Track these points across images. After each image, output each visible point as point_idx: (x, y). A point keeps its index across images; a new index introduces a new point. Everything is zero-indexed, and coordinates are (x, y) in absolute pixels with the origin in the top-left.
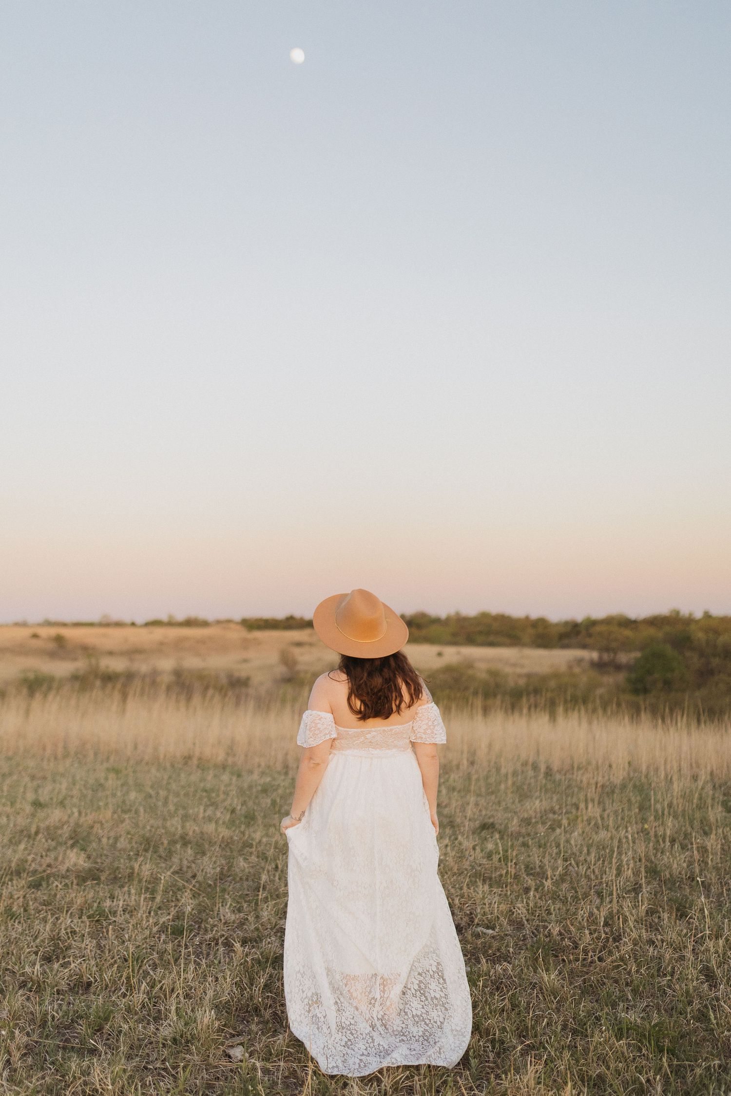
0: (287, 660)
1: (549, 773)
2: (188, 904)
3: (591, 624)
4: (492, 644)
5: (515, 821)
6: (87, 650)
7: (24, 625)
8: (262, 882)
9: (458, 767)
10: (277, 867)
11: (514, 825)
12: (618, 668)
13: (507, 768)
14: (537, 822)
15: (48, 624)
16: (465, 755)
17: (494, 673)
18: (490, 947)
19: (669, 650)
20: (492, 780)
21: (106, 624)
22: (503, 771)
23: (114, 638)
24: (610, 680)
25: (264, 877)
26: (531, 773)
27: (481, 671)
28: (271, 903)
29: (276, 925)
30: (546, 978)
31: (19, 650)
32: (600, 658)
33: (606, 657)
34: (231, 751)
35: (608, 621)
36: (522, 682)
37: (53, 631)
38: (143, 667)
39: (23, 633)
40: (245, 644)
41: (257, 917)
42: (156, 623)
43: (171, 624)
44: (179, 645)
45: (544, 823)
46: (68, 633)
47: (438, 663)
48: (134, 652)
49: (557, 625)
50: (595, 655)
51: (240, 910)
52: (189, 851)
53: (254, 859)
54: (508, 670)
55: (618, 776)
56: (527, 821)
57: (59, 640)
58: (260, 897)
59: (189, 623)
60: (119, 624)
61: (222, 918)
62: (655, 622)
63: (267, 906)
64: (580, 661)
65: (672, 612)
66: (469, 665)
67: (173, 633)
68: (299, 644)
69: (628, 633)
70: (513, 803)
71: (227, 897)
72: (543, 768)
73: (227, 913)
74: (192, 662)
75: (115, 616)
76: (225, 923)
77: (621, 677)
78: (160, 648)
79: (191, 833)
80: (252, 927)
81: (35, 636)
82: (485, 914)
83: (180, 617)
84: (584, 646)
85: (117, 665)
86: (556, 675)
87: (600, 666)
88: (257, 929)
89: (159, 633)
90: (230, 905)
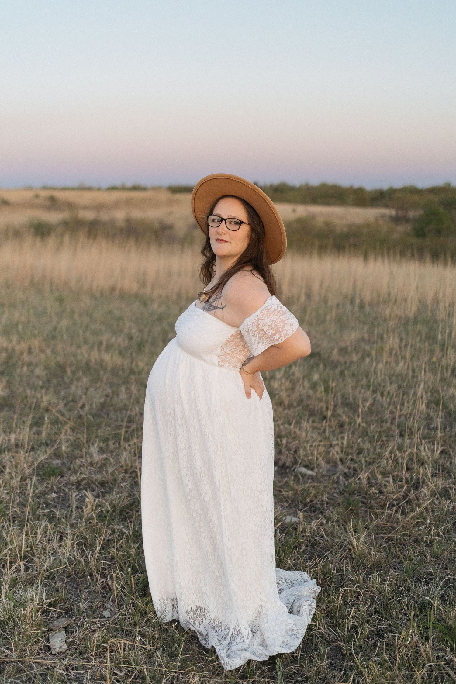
1: (362, 306)
3: (392, 191)
4: (328, 204)
5: (335, 351)
6: (70, 206)
7: (30, 188)
9: (298, 298)
11: (335, 355)
12: (407, 220)
13: (332, 301)
14: (352, 351)
15: (45, 188)
16: (303, 291)
17: (328, 224)
18: (308, 495)
19: (442, 210)
20: (321, 312)
21: (82, 188)
22: (330, 303)
23: (86, 198)
24: (401, 229)
26: (349, 307)
27: (320, 222)
30: (355, 542)
31: (28, 205)
32: (397, 214)
33: (400, 213)
34: (143, 284)
35: (404, 190)
36: (345, 230)
37: (48, 193)
38: (105, 216)
39: (29, 195)
40: (170, 203)
42: (113, 189)
43: (123, 188)
44: (128, 202)
45: (357, 353)
46: (59, 195)
47: (292, 217)
48: (99, 207)
49: (371, 192)
50: (393, 212)
54: (337, 221)
55: (412, 310)
56: (343, 351)
57: (52, 199)
59: (135, 188)
60: (90, 189)
62: (434, 191)
64: (383, 216)
65: (446, 184)
66: (312, 217)
67: (125, 195)
69: (416, 198)
70: (335, 333)
72: (357, 302)
73: (95, 452)
74: (137, 214)
75: (88, 184)
77: (409, 227)
78: (116, 205)
79: (93, 361)
81: (37, 196)
82: (306, 455)
83: (129, 184)
84: (387, 206)
85: (89, 215)
86: (368, 225)
87: (396, 220)
89: (115, 195)
90: (98, 444)
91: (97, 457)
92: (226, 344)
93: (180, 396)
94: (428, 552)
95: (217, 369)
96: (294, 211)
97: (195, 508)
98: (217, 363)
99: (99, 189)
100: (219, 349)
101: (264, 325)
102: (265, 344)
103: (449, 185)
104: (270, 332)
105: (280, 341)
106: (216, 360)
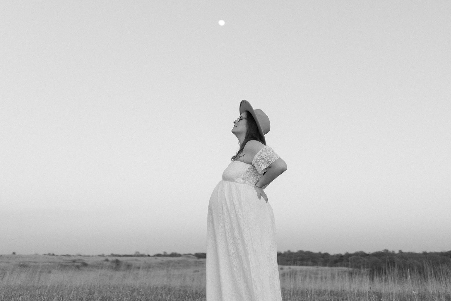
3: (348, 255)
7: (103, 256)
15: (113, 255)
37: (114, 258)
39: (102, 259)
40: (197, 264)
42: (159, 255)
43: (165, 255)
44: (168, 264)
46: (121, 259)
48: (148, 267)
49: (333, 256)
57: (117, 262)
59: (173, 255)
60: (142, 256)
62: (377, 255)
69: (365, 260)
75: (141, 253)
78: (160, 265)
81: (107, 260)
83: (169, 253)
92: (246, 173)
93: (225, 199)
95: (243, 185)
97: (235, 265)
98: (242, 182)
100: (243, 175)
101: (264, 156)
102: (265, 166)
103: (387, 251)
104: (266, 159)
105: (272, 162)
106: (241, 180)
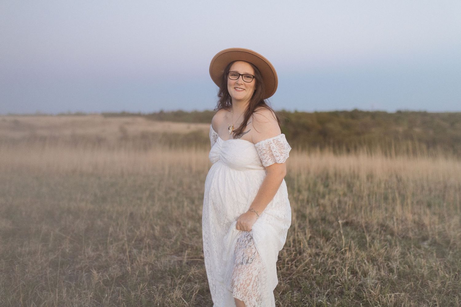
0: (123, 130)
2: (67, 247)
8: (110, 232)
10: (118, 224)
15: (10, 115)
21: (39, 115)
23: (42, 121)
25: (111, 229)
28: (115, 244)
29: (118, 257)
41: (107, 253)
42: (62, 115)
43: (69, 114)
44: (73, 124)
51: (97, 249)
52: (71, 217)
53: (106, 219)
58: (108, 241)
59: (78, 114)
60: (45, 115)
61: (86, 254)
63: (113, 247)
67: (70, 119)
68: (128, 123)
71: (90, 242)
73: (90, 252)
76: (88, 258)
78: (64, 125)
80: (104, 259)
81: (4, 121)
88: (106, 261)
89: (64, 119)
90: (92, 247)
91: (92, 254)
94: (314, 282)
96: (189, 128)
99: (51, 115)
